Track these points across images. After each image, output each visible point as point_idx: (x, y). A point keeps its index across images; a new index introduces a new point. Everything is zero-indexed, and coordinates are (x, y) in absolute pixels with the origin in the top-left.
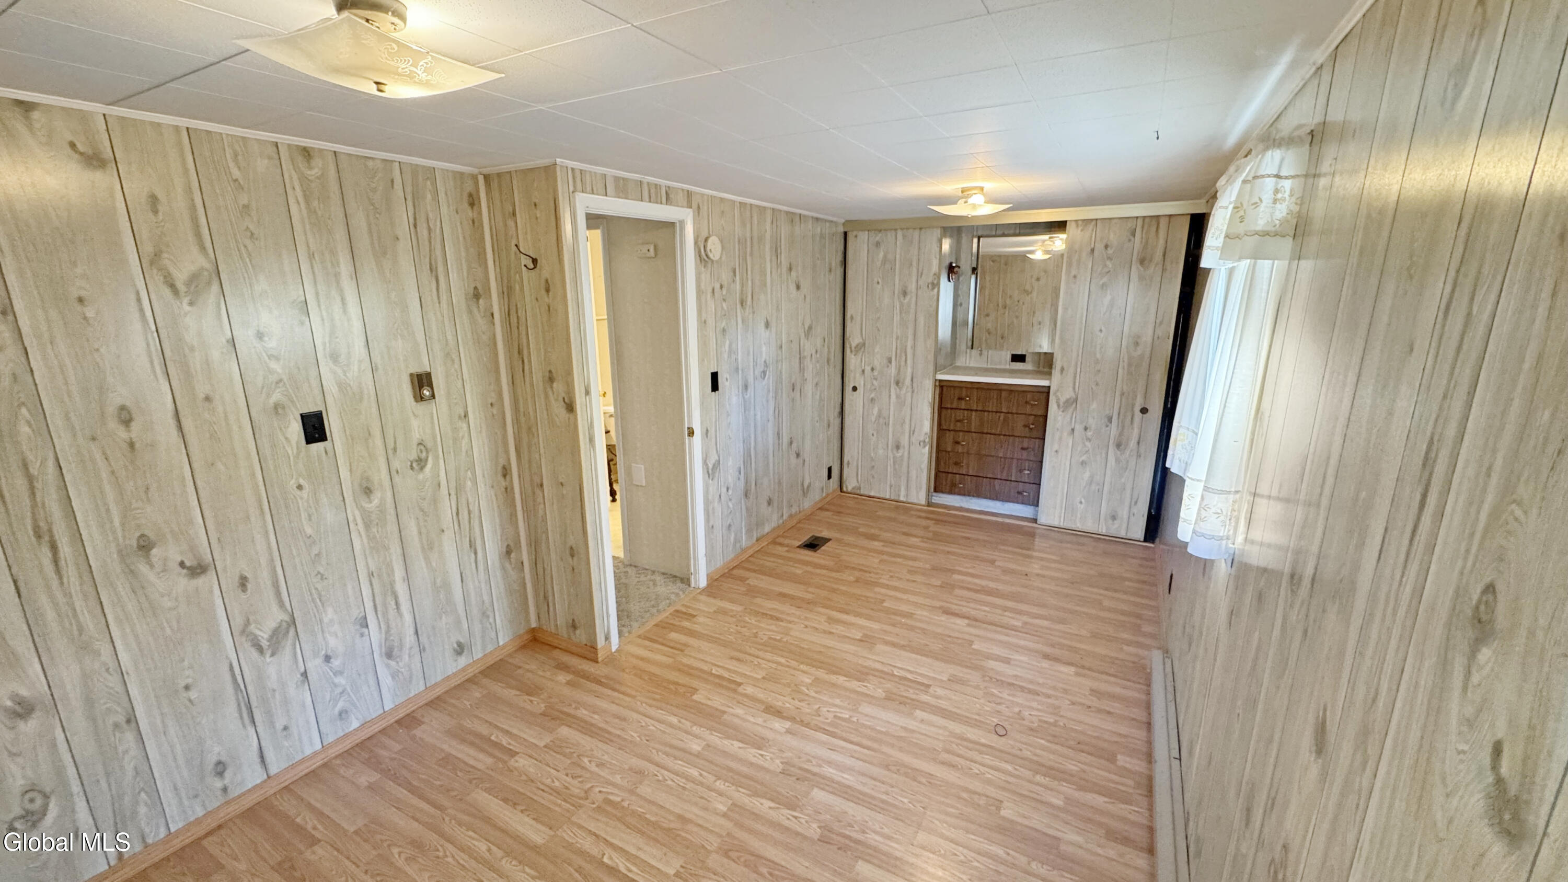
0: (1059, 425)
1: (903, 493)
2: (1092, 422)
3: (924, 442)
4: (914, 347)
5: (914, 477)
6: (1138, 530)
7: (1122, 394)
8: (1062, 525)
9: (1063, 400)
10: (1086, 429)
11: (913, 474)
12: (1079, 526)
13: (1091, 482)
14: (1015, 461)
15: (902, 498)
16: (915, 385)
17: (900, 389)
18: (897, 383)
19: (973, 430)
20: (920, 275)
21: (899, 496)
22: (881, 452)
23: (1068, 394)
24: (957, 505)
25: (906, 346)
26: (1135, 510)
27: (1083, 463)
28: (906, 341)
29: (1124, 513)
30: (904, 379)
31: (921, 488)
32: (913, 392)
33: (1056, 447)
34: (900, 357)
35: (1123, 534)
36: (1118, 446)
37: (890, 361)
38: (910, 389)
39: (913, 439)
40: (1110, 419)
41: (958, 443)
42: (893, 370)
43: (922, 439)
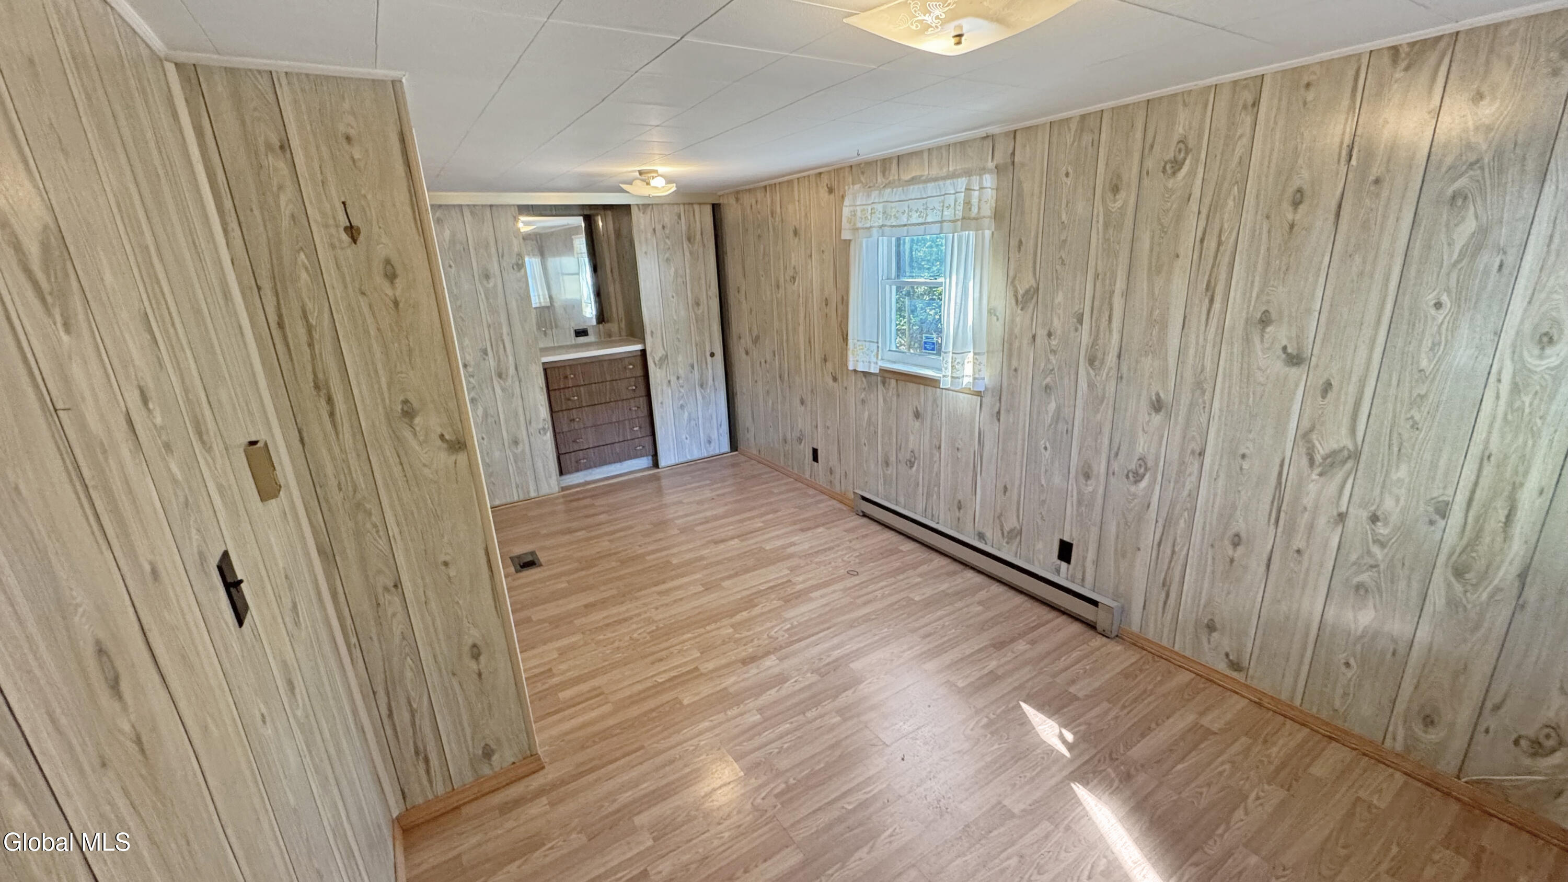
0: (658, 381)
1: (532, 488)
2: (681, 372)
3: (544, 429)
4: (511, 334)
5: (541, 469)
6: (726, 447)
7: (697, 345)
8: (677, 462)
9: (657, 359)
10: (678, 378)
11: (539, 465)
12: (689, 458)
13: (690, 420)
14: (627, 422)
15: (533, 494)
16: (521, 374)
17: (505, 380)
18: (500, 376)
19: (584, 404)
20: (500, 256)
21: (528, 492)
22: (497, 454)
23: (660, 353)
24: (582, 481)
25: (502, 334)
26: (721, 431)
27: (682, 407)
28: (501, 328)
29: (715, 436)
30: (507, 369)
31: (551, 477)
32: (520, 381)
33: (660, 399)
34: (497, 345)
35: (717, 452)
36: (702, 386)
37: (485, 352)
38: (516, 378)
39: (531, 430)
40: (693, 367)
41: (573, 420)
42: (492, 362)
43: (541, 426)
